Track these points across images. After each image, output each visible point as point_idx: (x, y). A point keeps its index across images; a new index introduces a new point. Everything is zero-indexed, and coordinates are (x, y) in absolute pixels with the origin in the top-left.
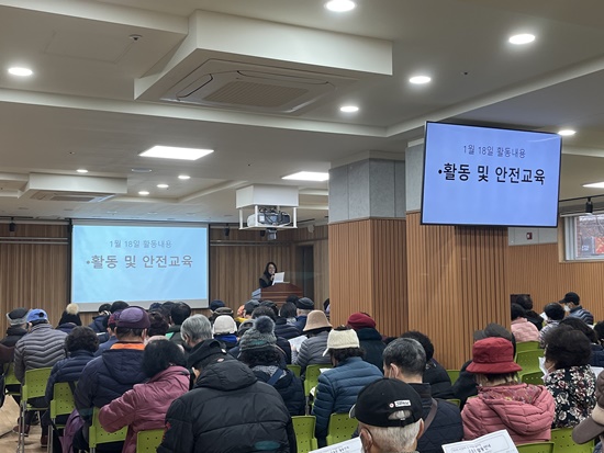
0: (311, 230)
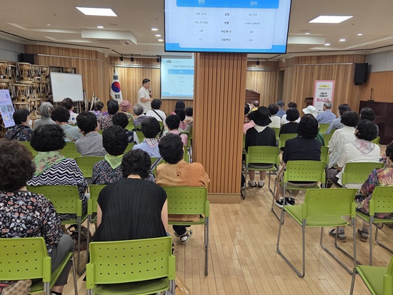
0: (284, 61)
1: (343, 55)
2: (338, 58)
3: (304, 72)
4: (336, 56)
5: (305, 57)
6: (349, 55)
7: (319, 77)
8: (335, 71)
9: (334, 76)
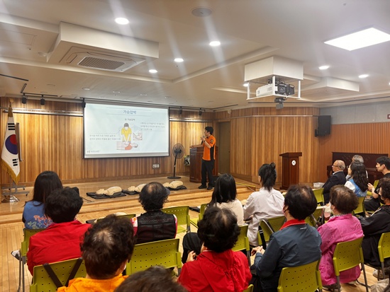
0: (229, 112)
1: (302, 108)
2: (298, 111)
3: (264, 124)
4: (296, 108)
5: (264, 108)
6: (308, 107)
7: (280, 129)
8: (296, 123)
9: (296, 128)
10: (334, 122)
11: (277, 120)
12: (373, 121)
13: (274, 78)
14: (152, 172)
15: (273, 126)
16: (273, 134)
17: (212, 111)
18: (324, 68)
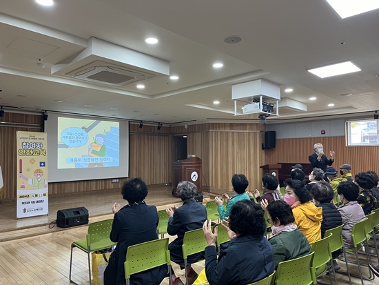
0: (186, 127)
1: (251, 124)
2: (247, 126)
3: (219, 138)
6: (256, 124)
7: (233, 143)
8: (246, 137)
9: (246, 142)
10: (278, 137)
11: (230, 134)
12: (310, 136)
13: (261, 98)
14: (112, 186)
15: (227, 140)
16: (227, 147)
17: (168, 126)
18: (289, 90)
